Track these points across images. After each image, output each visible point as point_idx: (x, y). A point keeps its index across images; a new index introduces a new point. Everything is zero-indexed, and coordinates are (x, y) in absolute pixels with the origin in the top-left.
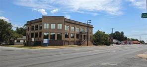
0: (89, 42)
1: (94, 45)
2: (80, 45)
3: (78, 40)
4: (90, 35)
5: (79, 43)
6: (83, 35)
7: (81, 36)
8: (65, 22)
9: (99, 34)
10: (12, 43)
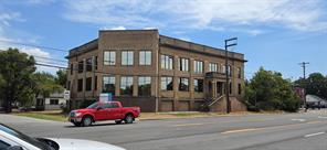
0: (234, 102)
1: (249, 110)
2: (207, 110)
3: (200, 96)
4: (236, 82)
5: (203, 106)
6: (214, 82)
7: (210, 84)
8: (160, 45)
9: (263, 79)
10: (40, 108)
